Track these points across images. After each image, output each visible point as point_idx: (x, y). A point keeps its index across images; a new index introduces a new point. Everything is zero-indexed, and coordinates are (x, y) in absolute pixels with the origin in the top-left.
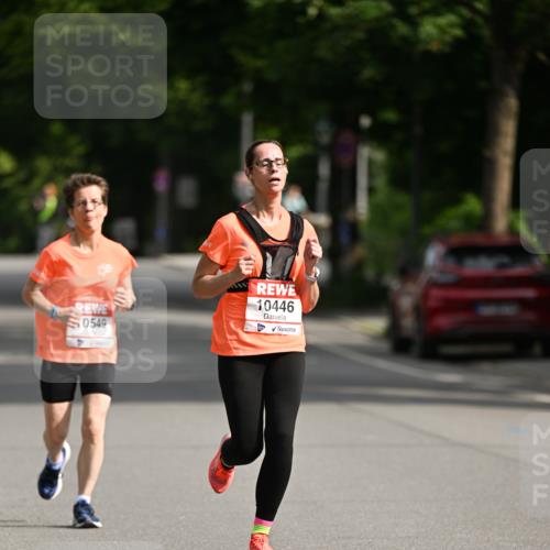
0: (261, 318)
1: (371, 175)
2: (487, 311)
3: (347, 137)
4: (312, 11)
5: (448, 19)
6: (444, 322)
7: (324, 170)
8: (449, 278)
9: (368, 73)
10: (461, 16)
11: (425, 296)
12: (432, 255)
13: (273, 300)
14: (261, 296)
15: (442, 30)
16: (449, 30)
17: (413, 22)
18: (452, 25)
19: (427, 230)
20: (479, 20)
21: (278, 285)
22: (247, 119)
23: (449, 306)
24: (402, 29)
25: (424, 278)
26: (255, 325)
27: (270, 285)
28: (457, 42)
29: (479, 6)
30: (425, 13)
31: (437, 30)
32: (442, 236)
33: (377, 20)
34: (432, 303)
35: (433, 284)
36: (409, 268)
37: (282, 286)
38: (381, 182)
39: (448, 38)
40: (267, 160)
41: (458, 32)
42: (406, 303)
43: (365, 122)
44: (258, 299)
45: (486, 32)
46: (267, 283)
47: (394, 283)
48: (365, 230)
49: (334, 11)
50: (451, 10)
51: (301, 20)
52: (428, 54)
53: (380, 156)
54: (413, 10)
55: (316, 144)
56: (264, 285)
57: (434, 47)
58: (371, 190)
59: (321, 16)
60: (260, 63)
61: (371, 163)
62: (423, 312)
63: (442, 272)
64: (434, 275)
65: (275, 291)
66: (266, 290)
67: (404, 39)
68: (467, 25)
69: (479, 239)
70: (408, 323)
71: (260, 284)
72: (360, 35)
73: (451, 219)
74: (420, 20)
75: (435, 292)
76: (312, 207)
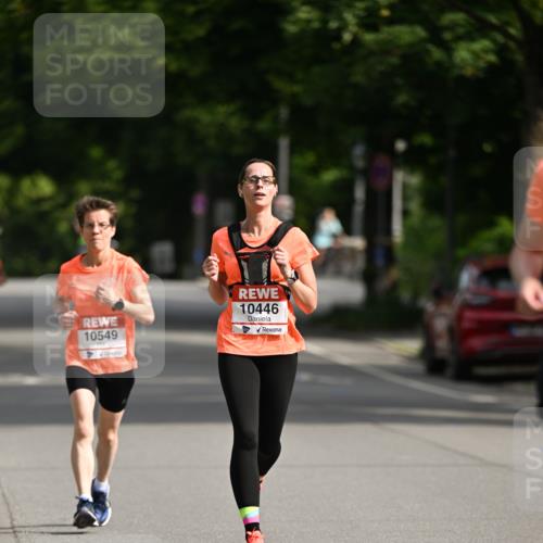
0: (246, 321)
1: (405, 198)
2: (520, 332)
3: (382, 160)
4: (347, 37)
5: (482, 44)
6: (477, 343)
7: (360, 193)
8: (483, 300)
9: (402, 98)
10: (494, 41)
11: (459, 317)
12: (466, 278)
13: (256, 304)
14: (243, 300)
15: (476, 55)
16: (483, 55)
17: (447, 48)
18: (486, 51)
19: (461, 252)
20: (512, 45)
21: (258, 290)
22: (284, 143)
23: (484, 328)
24: (437, 54)
25: (458, 299)
26: (240, 327)
27: (250, 290)
28: (491, 67)
29: (512, 31)
30: (459, 38)
31: (471, 55)
32: (476, 258)
33: (411, 45)
34: (466, 325)
35: (467, 306)
36: (443, 290)
37: (263, 290)
38: (415, 206)
39: (482, 64)
40: (255, 177)
41: (492, 58)
42: (440, 325)
43: (401, 146)
44: (241, 303)
45: (519, 58)
46: (247, 288)
47: (428, 305)
48: (399, 253)
49: (369, 37)
50: (485, 36)
51: (336, 46)
52: (462, 79)
53: (415, 180)
54: (447, 36)
55: (352, 168)
56: (245, 290)
57: (469, 72)
58: (406, 213)
59: (356, 41)
60: (296, 89)
61: (405, 187)
62: (457, 333)
63: (475, 294)
64: (468, 296)
65: (257, 295)
66: (247, 295)
67: (439, 64)
68: (501, 51)
70: (443, 344)
71: (241, 290)
72: (394, 60)
73: (484, 242)
74: (454, 46)
75: (469, 314)
76: (348, 230)
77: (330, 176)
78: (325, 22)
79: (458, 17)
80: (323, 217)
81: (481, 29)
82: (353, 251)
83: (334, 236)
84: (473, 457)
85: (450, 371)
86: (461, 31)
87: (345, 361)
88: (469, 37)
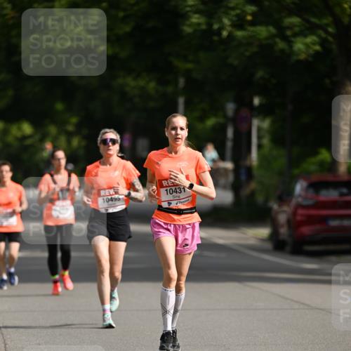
1: (259, 138)
2: (334, 223)
3: (245, 112)
4: (225, 33)
5: (309, 40)
6: (306, 230)
7: (230, 133)
8: (310, 202)
9: (260, 74)
10: (319, 36)
11: (295, 213)
12: (299, 188)
15: (307, 45)
16: (312, 46)
17: (290, 43)
18: (314, 44)
19: (296, 171)
20: (330, 39)
22: (181, 101)
23: (310, 220)
24: (281, 45)
25: (294, 202)
28: (317, 53)
29: (330, 30)
30: (295, 35)
31: (304, 46)
32: (305, 175)
33: (267, 38)
34: (299, 218)
35: (299, 206)
36: (284, 196)
38: (266, 141)
39: (311, 52)
41: (318, 48)
42: (282, 218)
45: (334, 47)
47: (275, 206)
48: (255, 172)
49: (239, 34)
50: (313, 33)
51: (216, 38)
52: (299, 62)
53: (266, 124)
54: (289, 33)
55: (225, 116)
57: (303, 57)
58: (260, 146)
59: (230, 35)
60: (190, 66)
61: (259, 129)
62: (293, 224)
63: (305, 198)
64: (300, 200)
67: (282, 51)
68: (323, 43)
69: (329, 178)
70: (284, 231)
72: (255, 49)
73: (311, 165)
74: (293, 39)
75: (300, 211)
76: (222, 157)
77: (211, 122)
78: (210, 25)
79: (295, 20)
80: (207, 149)
81: (310, 29)
82: (226, 170)
83: (214, 161)
84: (303, 304)
85: (288, 248)
86: (297, 29)
87: (221, 242)
88: (303, 34)
